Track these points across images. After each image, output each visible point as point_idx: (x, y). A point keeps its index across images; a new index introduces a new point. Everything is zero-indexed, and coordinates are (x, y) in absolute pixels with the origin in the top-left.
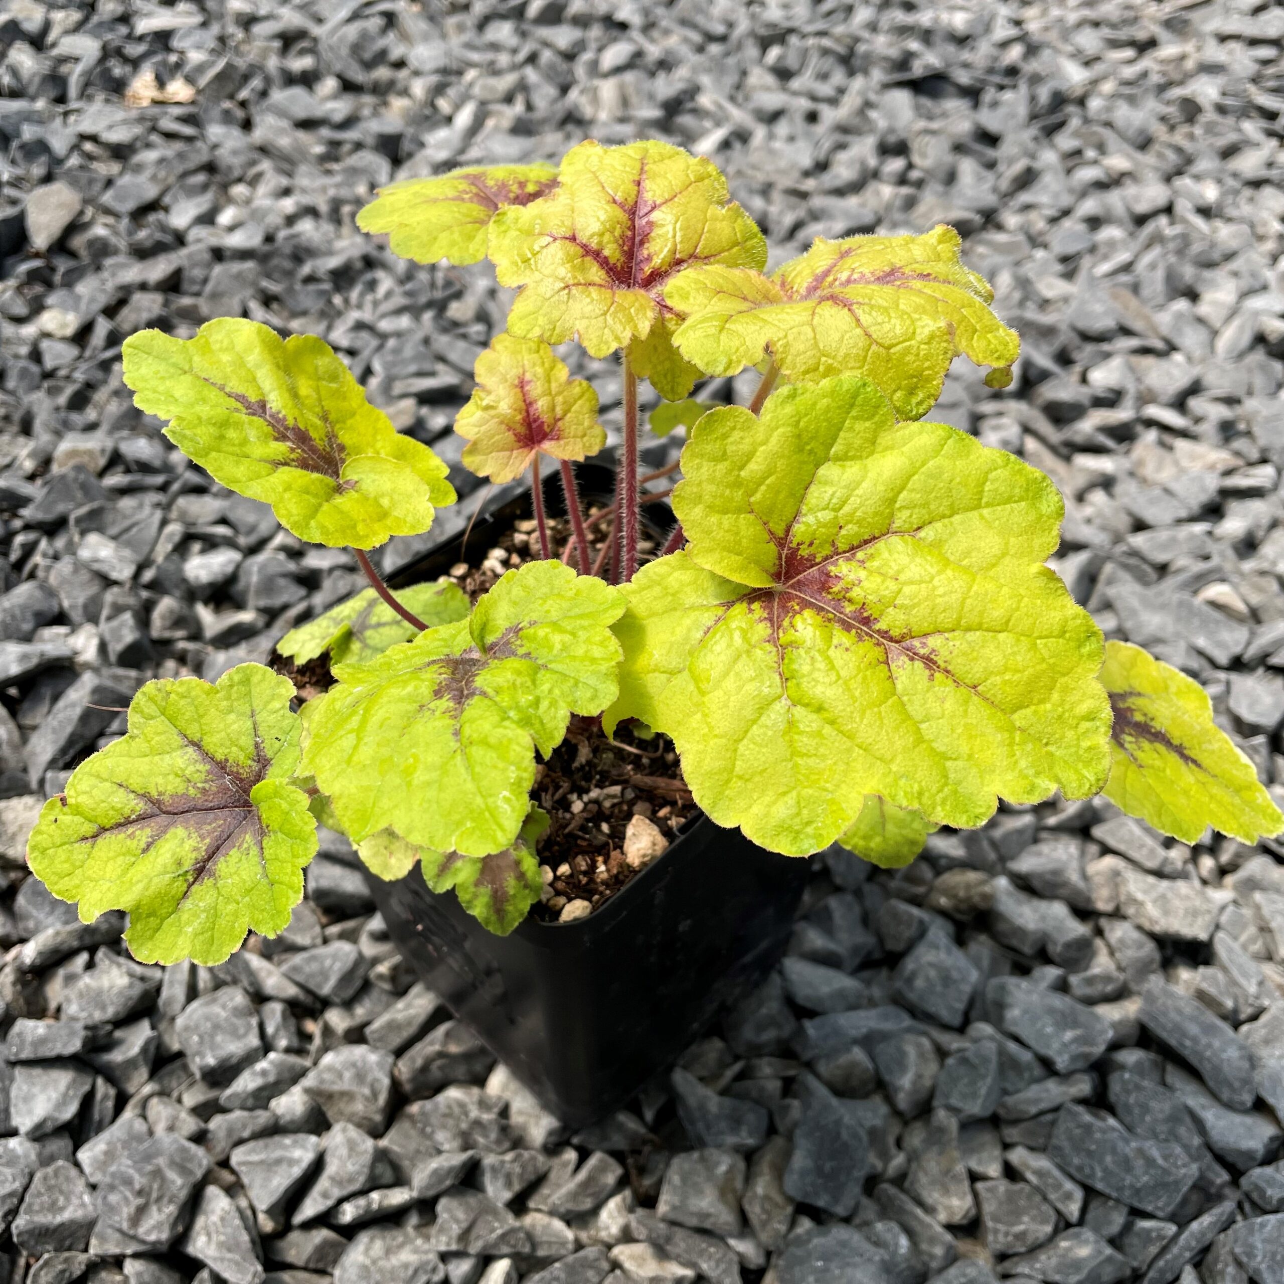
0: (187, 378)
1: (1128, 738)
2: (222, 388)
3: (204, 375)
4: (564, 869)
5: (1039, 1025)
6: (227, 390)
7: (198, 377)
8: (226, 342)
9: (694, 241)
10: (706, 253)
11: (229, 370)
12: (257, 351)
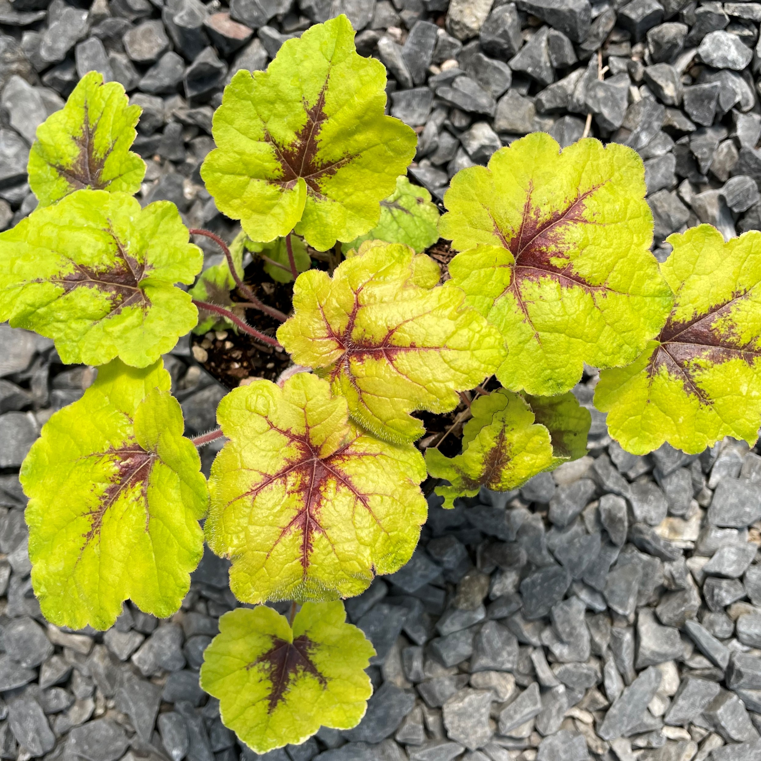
0: (325, 64)
1: (267, 666)
2: (325, 88)
3: (331, 73)
4: (228, 345)
5: (376, 623)
6: (326, 92)
7: (329, 70)
8: (367, 78)
9: (368, 390)
10: (365, 399)
11: (341, 88)
12: (362, 101)
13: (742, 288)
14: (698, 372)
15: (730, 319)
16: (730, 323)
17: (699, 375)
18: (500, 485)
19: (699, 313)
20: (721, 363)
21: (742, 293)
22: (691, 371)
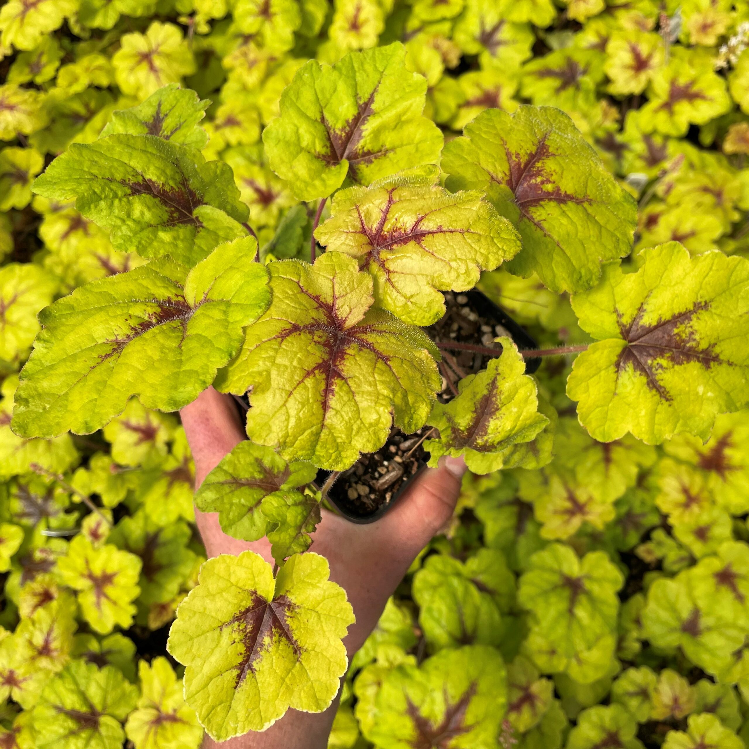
13: (703, 300)
14: (660, 371)
15: (691, 327)
16: (690, 329)
17: (661, 374)
18: (485, 438)
19: (663, 319)
20: (681, 365)
21: (703, 304)
22: (654, 369)
